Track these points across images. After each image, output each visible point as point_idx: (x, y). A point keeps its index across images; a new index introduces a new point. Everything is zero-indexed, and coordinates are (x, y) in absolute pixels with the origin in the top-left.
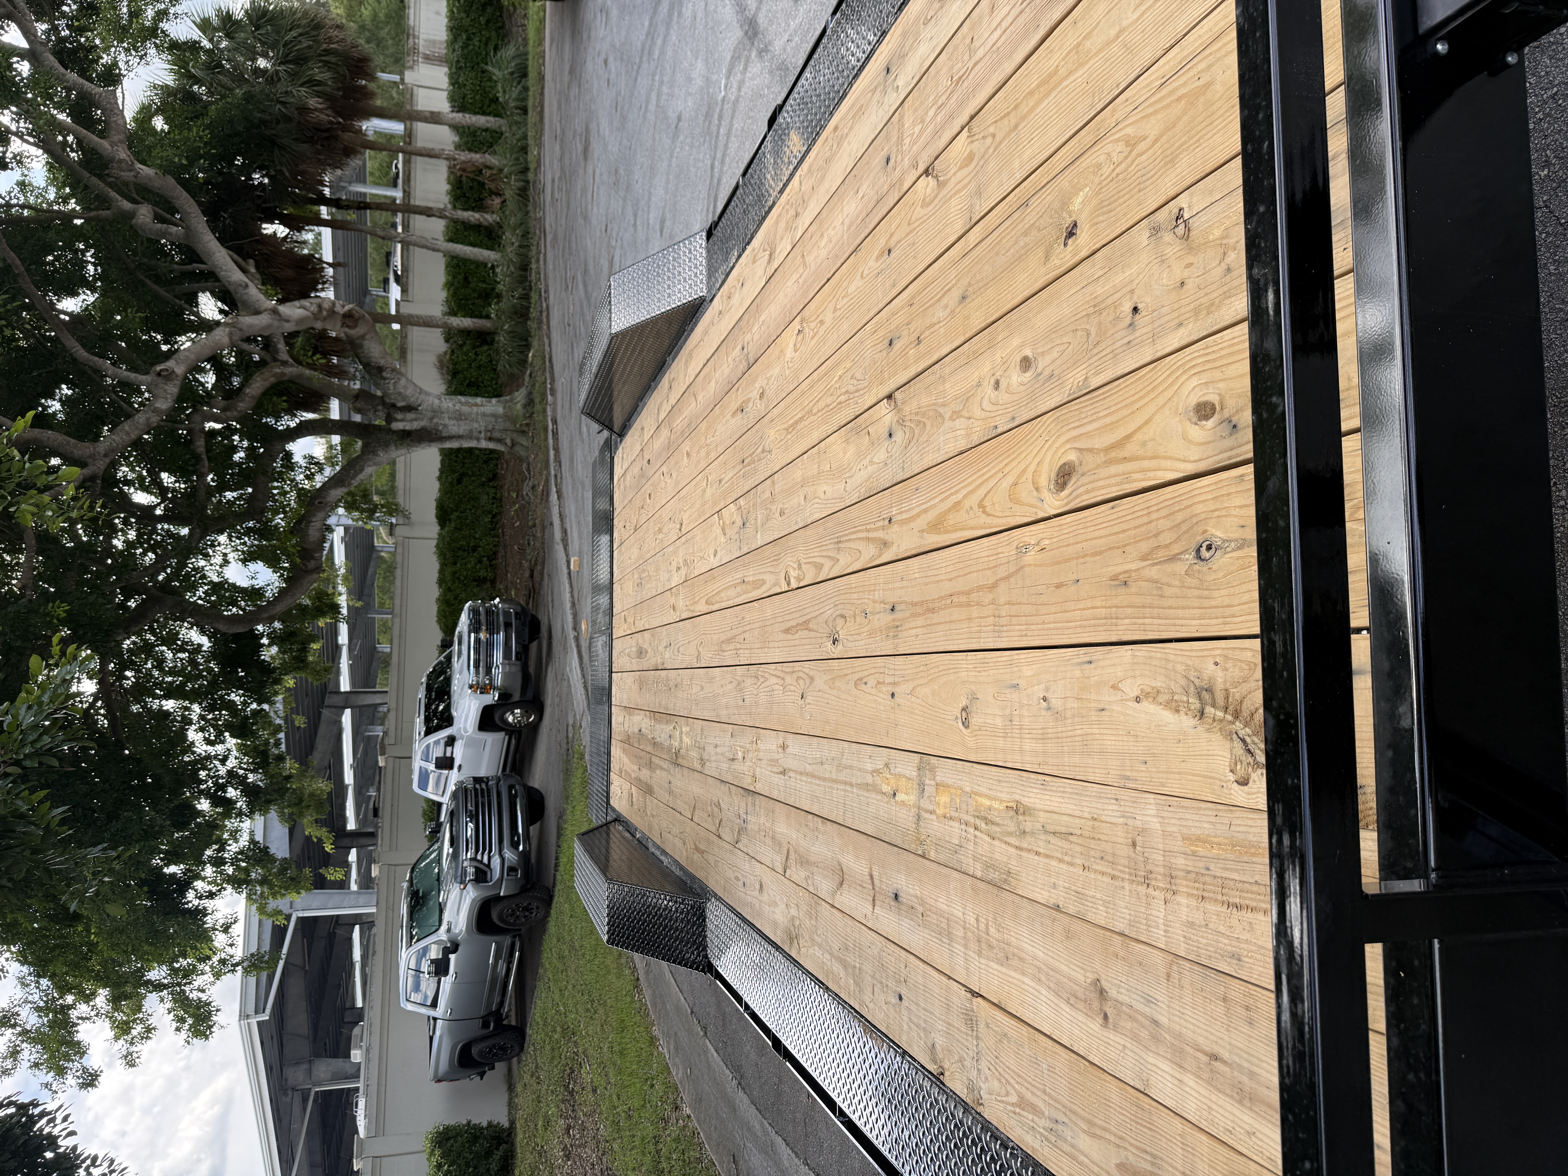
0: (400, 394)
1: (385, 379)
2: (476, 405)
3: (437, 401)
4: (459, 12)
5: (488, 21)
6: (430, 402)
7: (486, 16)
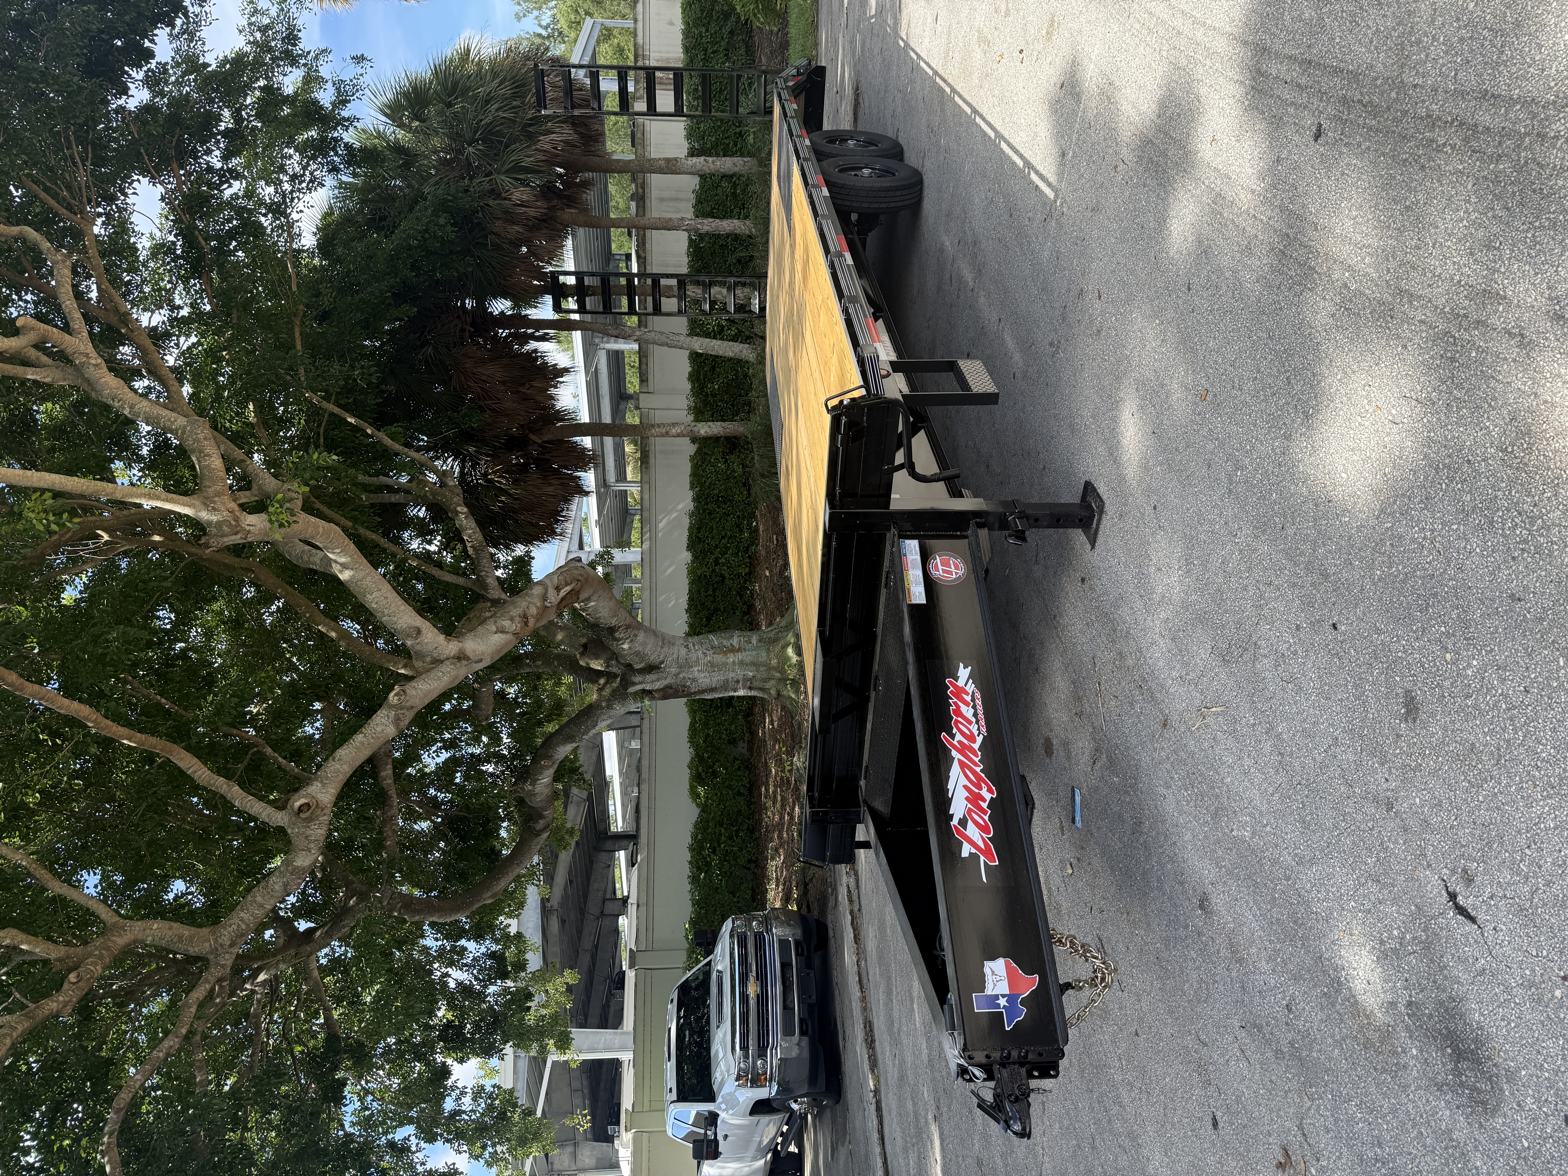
0: (637, 654)
1: (618, 640)
2: (732, 650)
3: (683, 651)
4: (696, 26)
5: (732, 32)
6: (675, 656)
7: (728, 28)
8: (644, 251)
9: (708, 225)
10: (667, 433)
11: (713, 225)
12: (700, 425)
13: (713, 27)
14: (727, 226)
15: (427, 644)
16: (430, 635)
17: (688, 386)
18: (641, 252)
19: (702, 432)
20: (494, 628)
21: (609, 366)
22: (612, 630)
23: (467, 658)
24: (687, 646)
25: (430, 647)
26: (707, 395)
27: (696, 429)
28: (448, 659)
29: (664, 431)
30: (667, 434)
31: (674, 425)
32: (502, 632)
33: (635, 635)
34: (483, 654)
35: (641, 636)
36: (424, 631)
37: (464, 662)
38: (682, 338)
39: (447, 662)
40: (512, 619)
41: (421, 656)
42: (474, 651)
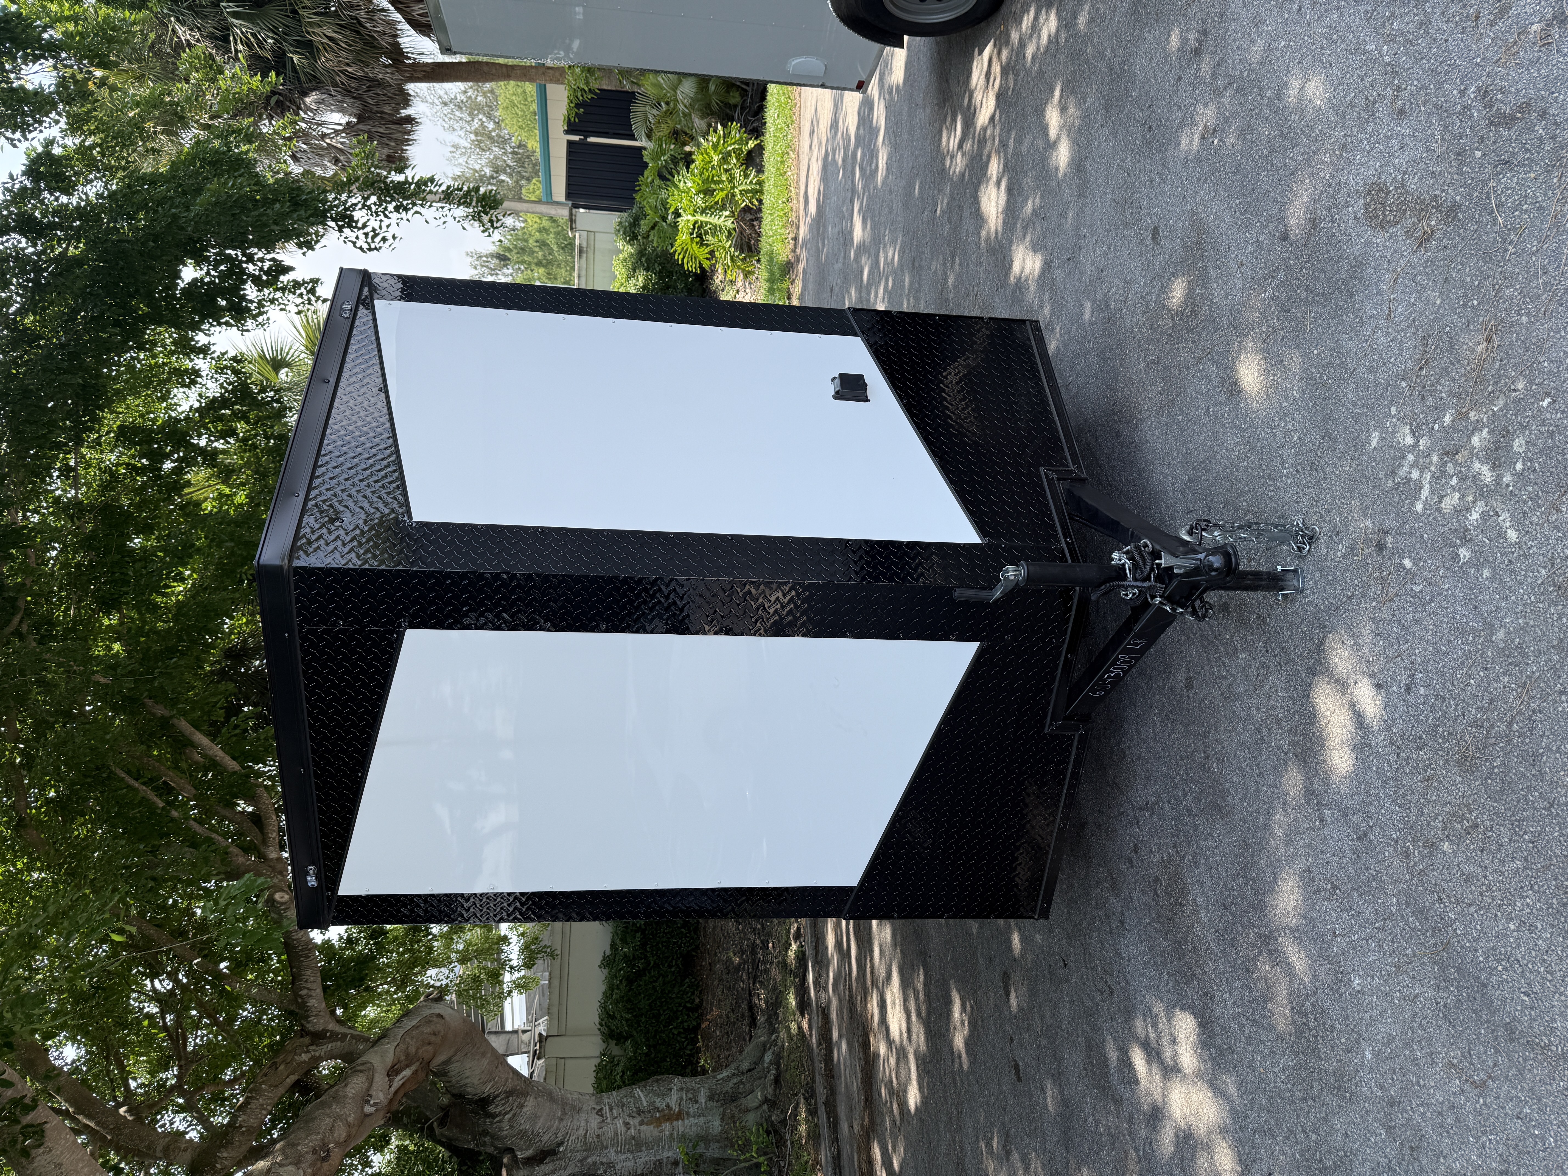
0: (523, 1134)
1: (493, 1116)
3: (594, 1121)
6: (581, 1132)
22: (484, 1102)
24: (600, 1113)
33: (521, 1106)
35: (530, 1104)
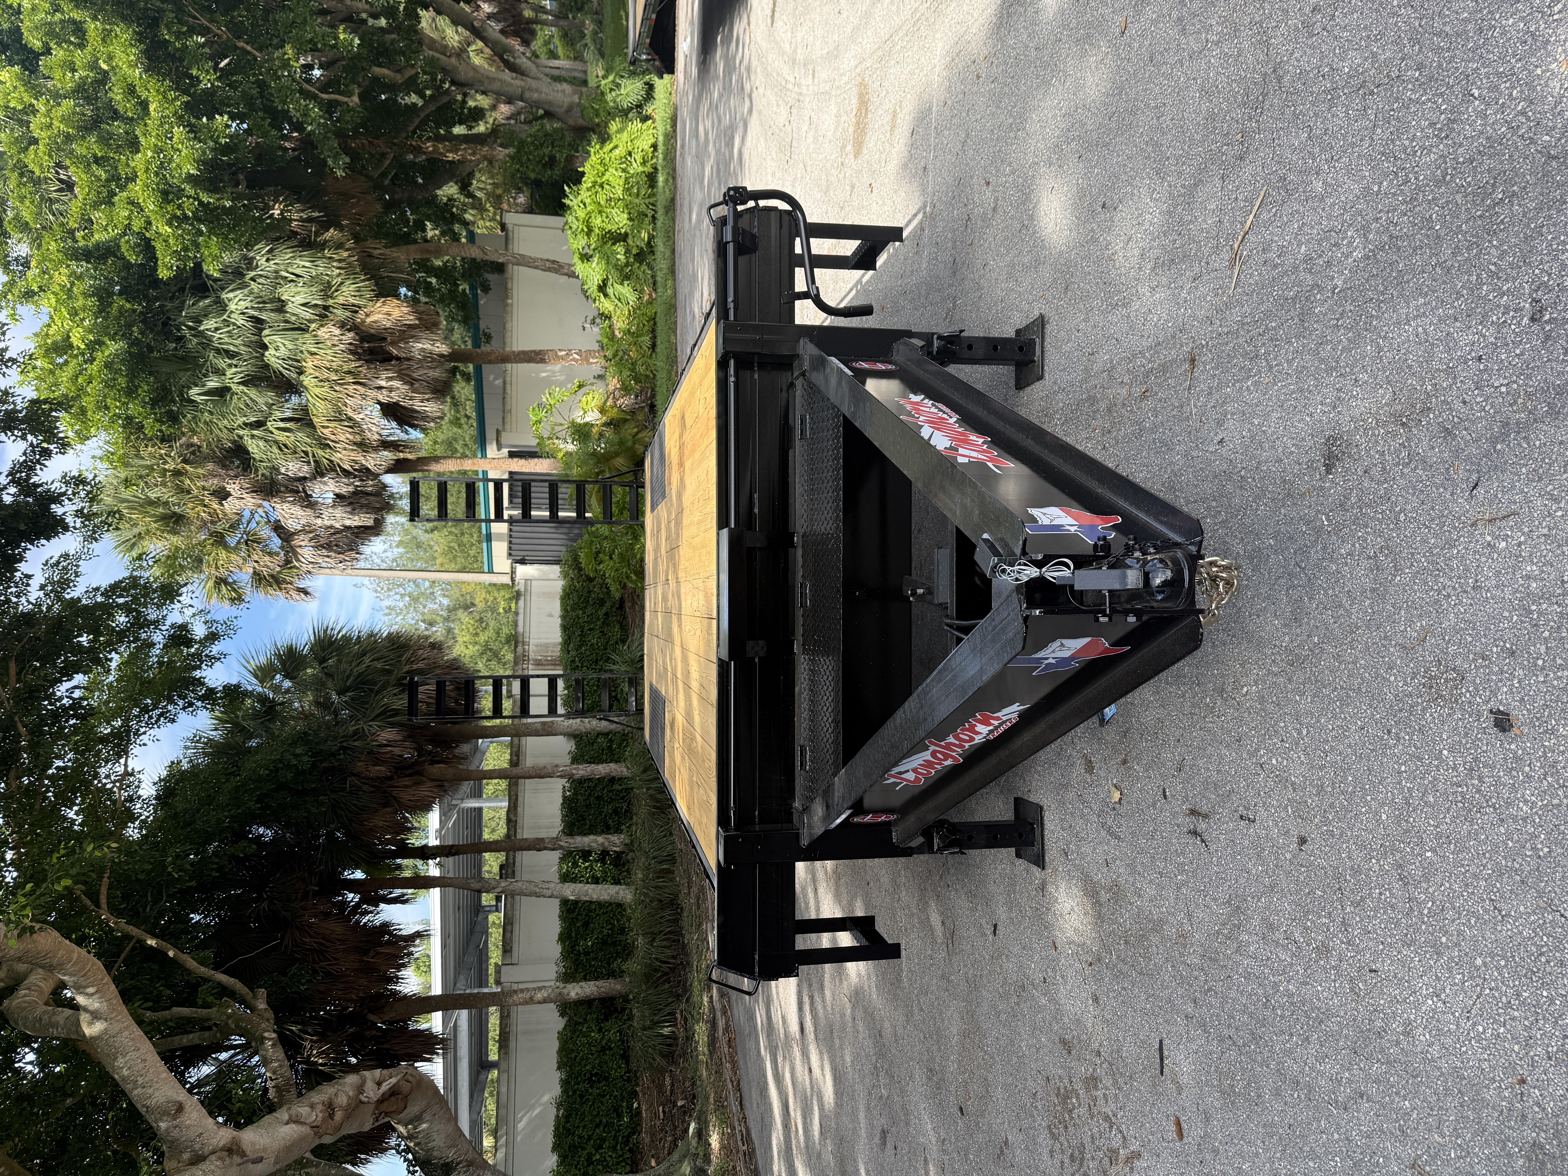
4: (573, 610)
5: (606, 614)
7: (604, 610)
8: (516, 814)
9: (583, 770)
10: (531, 998)
11: (589, 769)
12: (570, 986)
13: (589, 610)
14: (602, 769)
15: (188, 1127)
16: (195, 1115)
17: (559, 948)
18: (512, 816)
19: (573, 994)
20: (286, 1117)
21: (470, 1025)
23: (243, 1154)
25: (192, 1134)
26: (579, 954)
27: (565, 991)
28: (213, 1152)
29: (528, 996)
30: (531, 1001)
31: (540, 989)
32: (297, 1122)
34: (265, 1150)
36: (188, 1109)
37: (237, 1159)
38: (552, 885)
39: (213, 1157)
40: (312, 1106)
41: (177, 1147)
42: (253, 1144)
